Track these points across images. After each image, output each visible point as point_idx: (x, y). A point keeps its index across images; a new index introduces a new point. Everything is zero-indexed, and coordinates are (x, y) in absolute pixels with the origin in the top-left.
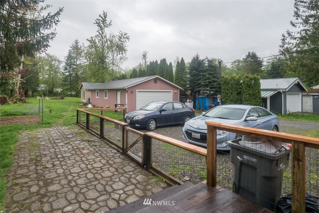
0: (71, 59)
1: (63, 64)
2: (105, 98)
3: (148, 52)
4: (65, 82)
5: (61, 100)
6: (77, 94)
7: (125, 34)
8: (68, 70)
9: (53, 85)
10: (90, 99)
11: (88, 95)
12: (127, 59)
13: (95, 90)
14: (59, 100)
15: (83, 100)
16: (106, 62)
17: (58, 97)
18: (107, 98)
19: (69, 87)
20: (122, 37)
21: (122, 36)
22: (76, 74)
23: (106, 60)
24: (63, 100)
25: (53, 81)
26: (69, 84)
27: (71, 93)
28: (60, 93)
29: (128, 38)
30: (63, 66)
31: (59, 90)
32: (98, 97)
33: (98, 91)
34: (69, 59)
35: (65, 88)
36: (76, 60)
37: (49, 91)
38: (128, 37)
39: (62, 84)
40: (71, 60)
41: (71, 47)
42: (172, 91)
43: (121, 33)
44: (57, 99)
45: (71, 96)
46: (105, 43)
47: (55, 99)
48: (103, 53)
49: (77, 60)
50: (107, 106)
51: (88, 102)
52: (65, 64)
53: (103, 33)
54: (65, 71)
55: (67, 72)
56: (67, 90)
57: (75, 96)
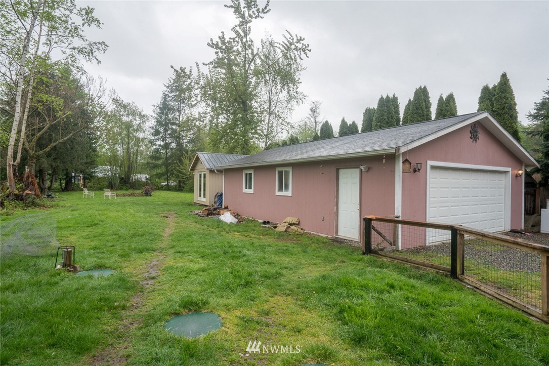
0: (167, 112)
1: (152, 123)
2: (278, 193)
3: (321, 104)
4: (155, 161)
5: (145, 197)
6: (180, 186)
7: (299, 38)
8: (161, 135)
9: (129, 165)
10: (221, 195)
11: (216, 184)
12: (304, 100)
13: (238, 170)
14: (140, 198)
15: (199, 199)
16: (251, 107)
17: (137, 192)
18: (289, 193)
19: (163, 169)
20: (293, 47)
21: (291, 44)
22: (179, 145)
23: (253, 102)
24: (148, 198)
25: (130, 158)
26: (163, 164)
27: (168, 183)
28: (144, 183)
29: (305, 49)
30: (151, 125)
31: (143, 177)
32: (251, 191)
33: (252, 172)
34: (163, 113)
35: (155, 173)
36: (177, 114)
37: (121, 179)
38: (306, 47)
39: (148, 163)
40: (167, 114)
41: (168, 87)
42: (509, 169)
43: (288, 36)
44: (135, 196)
45: (168, 188)
46: (250, 65)
47: (129, 195)
48: (246, 85)
49: (180, 113)
50: (293, 220)
51: (215, 203)
52: (155, 123)
53: (246, 35)
54: (154, 136)
55: (158, 140)
56: (159, 176)
57: (176, 189)
